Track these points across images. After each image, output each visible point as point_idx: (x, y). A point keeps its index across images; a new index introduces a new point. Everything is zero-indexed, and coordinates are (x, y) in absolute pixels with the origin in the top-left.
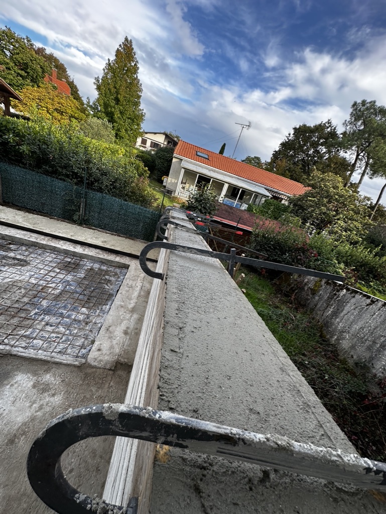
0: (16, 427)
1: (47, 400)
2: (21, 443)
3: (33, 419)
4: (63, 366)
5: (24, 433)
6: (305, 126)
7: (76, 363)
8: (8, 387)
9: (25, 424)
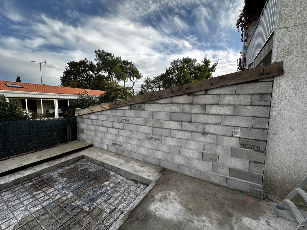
0: (183, 208)
1: (171, 197)
2: (191, 206)
3: (180, 202)
4: (152, 190)
5: (187, 205)
6: (73, 62)
7: (154, 184)
8: (157, 213)
9: (182, 205)
